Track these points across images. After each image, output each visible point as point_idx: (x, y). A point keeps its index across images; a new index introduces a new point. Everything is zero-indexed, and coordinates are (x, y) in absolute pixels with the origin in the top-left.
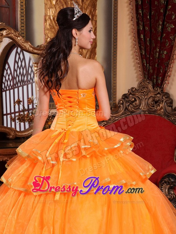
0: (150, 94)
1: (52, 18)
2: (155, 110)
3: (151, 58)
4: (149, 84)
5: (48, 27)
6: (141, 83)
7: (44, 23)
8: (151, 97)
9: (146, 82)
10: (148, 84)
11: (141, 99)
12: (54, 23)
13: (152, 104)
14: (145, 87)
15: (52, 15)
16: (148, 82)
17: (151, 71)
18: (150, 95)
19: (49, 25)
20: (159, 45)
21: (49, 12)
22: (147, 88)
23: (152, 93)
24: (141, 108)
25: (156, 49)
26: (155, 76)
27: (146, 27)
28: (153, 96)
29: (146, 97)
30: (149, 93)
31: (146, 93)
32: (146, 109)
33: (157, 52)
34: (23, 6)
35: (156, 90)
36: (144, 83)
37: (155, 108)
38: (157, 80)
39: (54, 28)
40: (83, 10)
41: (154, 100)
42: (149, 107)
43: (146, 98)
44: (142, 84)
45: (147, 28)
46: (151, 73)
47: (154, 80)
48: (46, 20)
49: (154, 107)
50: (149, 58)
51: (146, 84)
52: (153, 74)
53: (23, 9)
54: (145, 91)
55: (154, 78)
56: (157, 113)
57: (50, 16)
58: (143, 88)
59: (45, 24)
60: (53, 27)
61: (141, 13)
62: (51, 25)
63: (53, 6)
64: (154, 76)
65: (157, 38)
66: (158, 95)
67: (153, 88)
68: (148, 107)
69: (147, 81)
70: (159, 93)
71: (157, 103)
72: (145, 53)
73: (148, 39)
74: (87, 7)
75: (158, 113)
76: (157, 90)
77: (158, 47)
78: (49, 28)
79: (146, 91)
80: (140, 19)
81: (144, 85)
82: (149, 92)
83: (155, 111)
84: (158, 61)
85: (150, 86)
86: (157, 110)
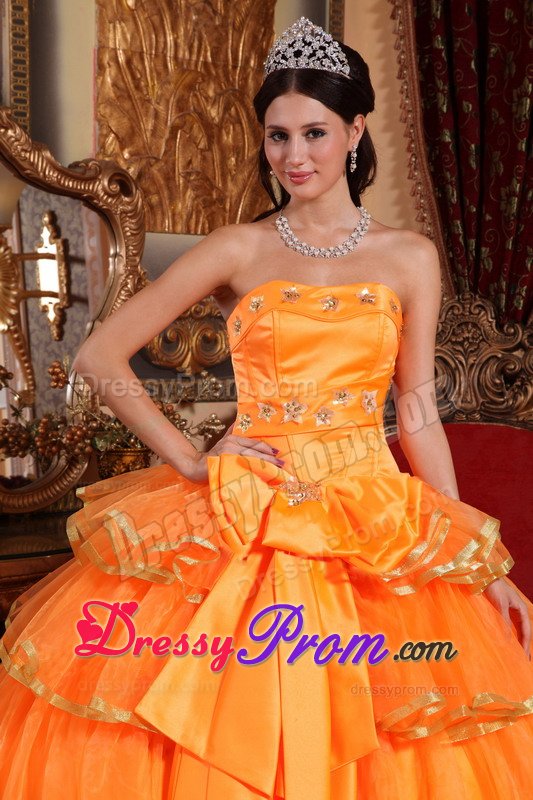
0: (489, 351)
1: (122, 58)
2: (507, 408)
3: (488, 217)
4: (483, 313)
5: (109, 91)
6: (452, 308)
7: (96, 79)
8: (492, 362)
9: (471, 304)
10: (479, 313)
11: (453, 365)
12: (130, 78)
13: (495, 384)
14: (466, 324)
15: (124, 46)
16: (480, 303)
17: (488, 265)
18: (486, 353)
19: (114, 85)
20: (520, 168)
21: (111, 35)
22: (475, 325)
23: (495, 347)
24: (452, 399)
25: (509, 183)
26: (504, 284)
27: (465, 103)
28: (500, 356)
29: (471, 361)
30: (483, 345)
31: (470, 343)
32: (474, 403)
33: (512, 194)
34: (21, 9)
35: (508, 334)
36: (464, 308)
37: (507, 400)
38: (510, 298)
39: (130, 97)
40: (231, 31)
41: (501, 372)
42: (484, 395)
43: (472, 365)
44: (456, 312)
45: (468, 107)
46: (486, 270)
47: (499, 300)
48: (100, 68)
49: (502, 395)
50: (480, 214)
51: (471, 313)
52: (494, 276)
53: (22, 23)
54: (468, 338)
55: (499, 291)
56: (517, 417)
57: (115, 50)
58: (459, 325)
59: (99, 81)
60: (128, 92)
61: (441, 50)
62: (121, 84)
63: (127, 15)
64: (498, 281)
65: (515, 142)
66: (519, 353)
67: (500, 326)
68: (482, 397)
69: (475, 300)
70: (520, 346)
71: (515, 381)
72: (460, 197)
73: (473, 146)
74: (242, 23)
75: (521, 419)
76: (515, 333)
77: (519, 175)
78: (112, 95)
79: (473, 338)
80: (440, 71)
81: (462, 314)
82: (483, 340)
83: (510, 411)
84: (518, 228)
85: (487, 319)
86: (518, 408)
